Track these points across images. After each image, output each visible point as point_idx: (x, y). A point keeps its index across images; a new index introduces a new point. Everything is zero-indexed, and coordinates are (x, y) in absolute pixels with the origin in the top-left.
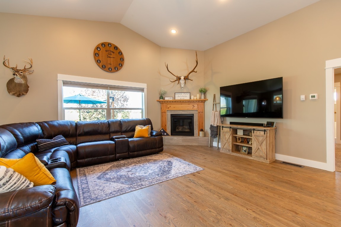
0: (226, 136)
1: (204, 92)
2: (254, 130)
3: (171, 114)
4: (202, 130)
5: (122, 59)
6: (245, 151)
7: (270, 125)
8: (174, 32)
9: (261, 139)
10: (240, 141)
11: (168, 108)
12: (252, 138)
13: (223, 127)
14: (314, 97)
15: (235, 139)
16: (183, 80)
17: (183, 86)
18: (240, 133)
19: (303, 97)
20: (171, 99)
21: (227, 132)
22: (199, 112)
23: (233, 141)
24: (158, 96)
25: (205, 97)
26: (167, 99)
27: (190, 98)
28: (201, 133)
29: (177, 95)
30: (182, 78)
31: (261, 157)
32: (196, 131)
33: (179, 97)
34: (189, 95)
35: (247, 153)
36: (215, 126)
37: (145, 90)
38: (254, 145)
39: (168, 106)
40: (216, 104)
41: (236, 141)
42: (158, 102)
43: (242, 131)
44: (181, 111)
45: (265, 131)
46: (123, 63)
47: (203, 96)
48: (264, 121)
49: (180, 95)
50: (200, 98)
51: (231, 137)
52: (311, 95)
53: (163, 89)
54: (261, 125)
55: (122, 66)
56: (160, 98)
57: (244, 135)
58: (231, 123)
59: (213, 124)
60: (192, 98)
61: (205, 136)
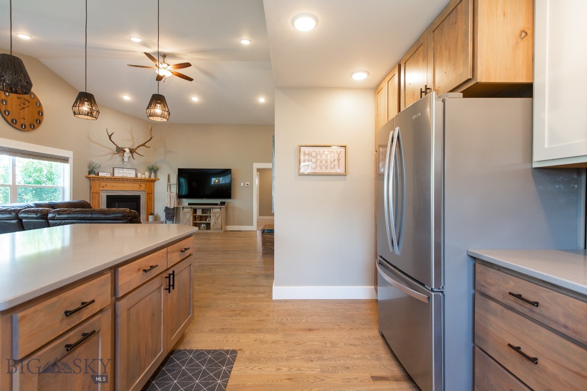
0: (187, 216)
1: (153, 170)
2: (213, 208)
3: (107, 196)
4: (152, 214)
5: (41, 113)
6: (204, 227)
7: (223, 204)
8: (127, 98)
9: (217, 215)
10: (199, 219)
11: (103, 187)
12: (211, 215)
13: (183, 208)
14: (247, 184)
15: (195, 218)
16: (128, 154)
17: (126, 160)
18: (199, 213)
19: (242, 184)
20: (108, 175)
21: (188, 212)
22: (148, 193)
23: (193, 221)
24: (87, 170)
25: (156, 176)
26: (101, 174)
27: (136, 176)
28: (151, 217)
29: (116, 171)
30: (127, 150)
31: (217, 229)
32: (143, 216)
33: (119, 173)
34: (135, 172)
35: (205, 228)
36: (172, 207)
37: (71, 160)
38: (212, 221)
39: (103, 184)
40: (170, 185)
41: (196, 220)
42: (87, 178)
43: (201, 210)
44: (123, 192)
45: (220, 208)
46: (42, 119)
47: (153, 175)
48: (218, 201)
49: (121, 171)
50: (150, 176)
51: (192, 217)
52: (247, 183)
53: (96, 161)
54: (217, 204)
55: (40, 122)
56: (90, 173)
57: (202, 213)
58: (189, 204)
59: (169, 206)
60: (139, 176)
61: (155, 221)
